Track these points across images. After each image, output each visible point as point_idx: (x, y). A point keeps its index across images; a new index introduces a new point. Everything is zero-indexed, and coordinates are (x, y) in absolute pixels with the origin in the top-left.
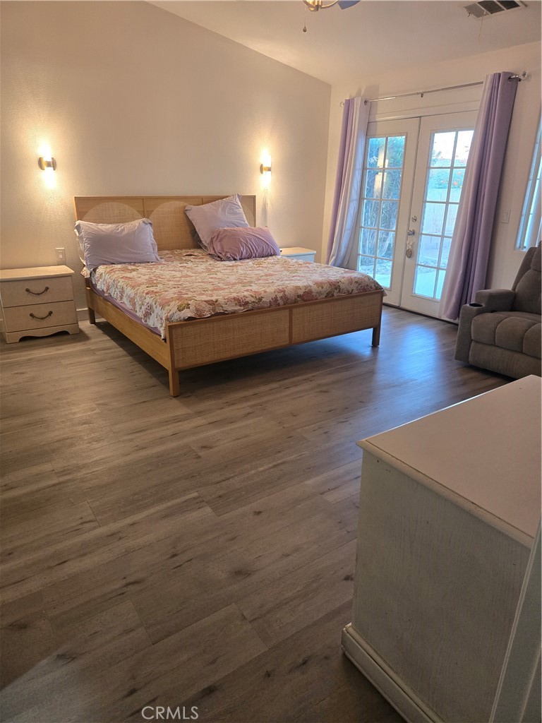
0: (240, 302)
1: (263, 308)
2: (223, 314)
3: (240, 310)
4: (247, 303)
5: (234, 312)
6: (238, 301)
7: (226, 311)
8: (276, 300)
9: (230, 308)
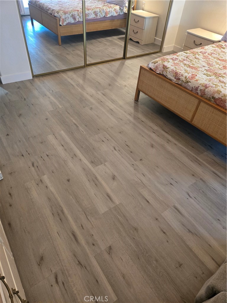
0: (176, 76)
1: (187, 89)
2: (165, 77)
3: (174, 81)
4: (179, 79)
5: (171, 80)
6: (176, 74)
7: (167, 76)
8: (197, 89)
9: (170, 76)
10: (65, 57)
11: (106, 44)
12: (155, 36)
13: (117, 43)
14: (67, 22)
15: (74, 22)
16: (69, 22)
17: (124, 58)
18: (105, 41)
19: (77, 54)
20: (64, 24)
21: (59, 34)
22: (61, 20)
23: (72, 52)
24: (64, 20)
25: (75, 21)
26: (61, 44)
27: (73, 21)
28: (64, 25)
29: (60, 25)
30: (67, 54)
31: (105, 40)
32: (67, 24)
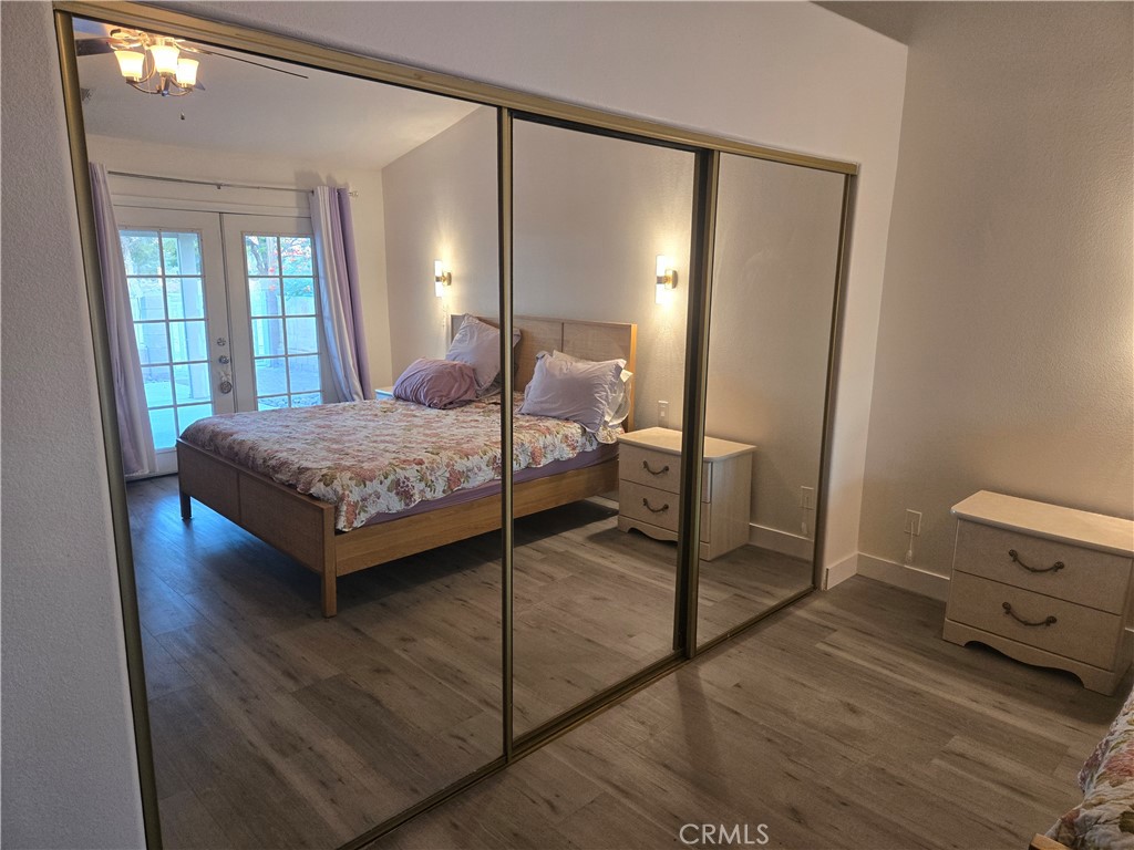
10: (371, 697)
11: (551, 577)
12: (751, 516)
13: (599, 564)
14: (372, 511)
15: (403, 507)
16: (378, 513)
17: (685, 649)
18: (542, 561)
19: (430, 659)
20: (357, 524)
21: (329, 567)
22: (344, 508)
23: (404, 655)
24: (356, 509)
25: (407, 505)
26: (334, 611)
27: (396, 505)
28: (355, 529)
29: (339, 532)
30: (378, 671)
31: (539, 556)
32: (369, 524)
